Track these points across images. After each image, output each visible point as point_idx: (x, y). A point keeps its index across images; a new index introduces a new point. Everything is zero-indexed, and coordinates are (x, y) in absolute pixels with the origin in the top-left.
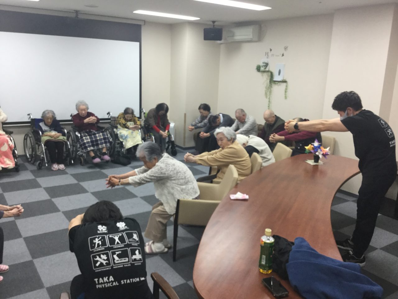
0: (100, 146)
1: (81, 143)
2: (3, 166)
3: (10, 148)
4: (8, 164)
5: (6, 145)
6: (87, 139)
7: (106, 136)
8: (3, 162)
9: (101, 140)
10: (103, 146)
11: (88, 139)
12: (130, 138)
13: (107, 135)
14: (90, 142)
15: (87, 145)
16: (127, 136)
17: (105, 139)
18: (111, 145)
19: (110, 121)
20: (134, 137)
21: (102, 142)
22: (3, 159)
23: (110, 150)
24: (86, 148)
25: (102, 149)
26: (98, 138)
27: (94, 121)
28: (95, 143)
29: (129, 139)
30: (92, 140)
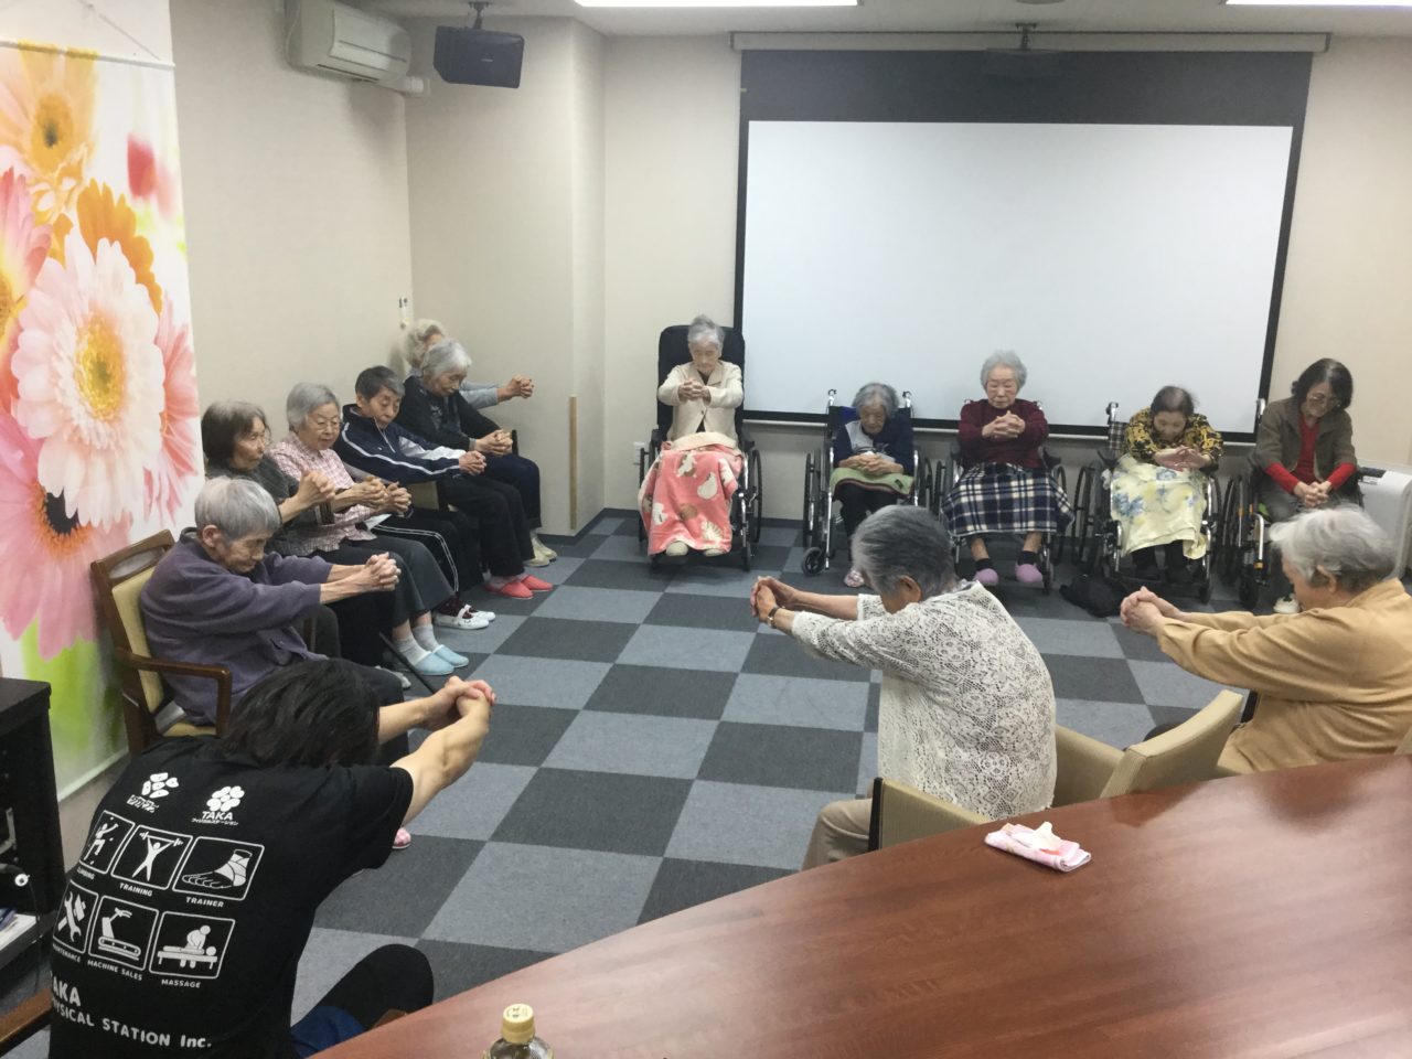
0: (1016, 525)
1: (949, 503)
2: (693, 544)
3: (724, 489)
4: (711, 542)
5: (713, 479)
6: (971, 493)
7: (1048, 493)
8: (697, 531)
9: (1023, 502)
10: (1027, 527)
11: (974, 495)
12: (1147, 510)
13: (1054, 490)
14: (980, 506)
15: (967, 514)
16: (1135, 501)
17: (1040, 501)
18: (1061, 528)
19: (1106, 438)
20: (1168, 512)
21: (1026, 512)
22: (700, 521)
23: (1057, 547)
24: (962, 523)
25: (1024, 537)
26: (1015, 495)
27: (1011, 430)
28: (998, 511)
29: (1141, 517)
30: (991, 497)
